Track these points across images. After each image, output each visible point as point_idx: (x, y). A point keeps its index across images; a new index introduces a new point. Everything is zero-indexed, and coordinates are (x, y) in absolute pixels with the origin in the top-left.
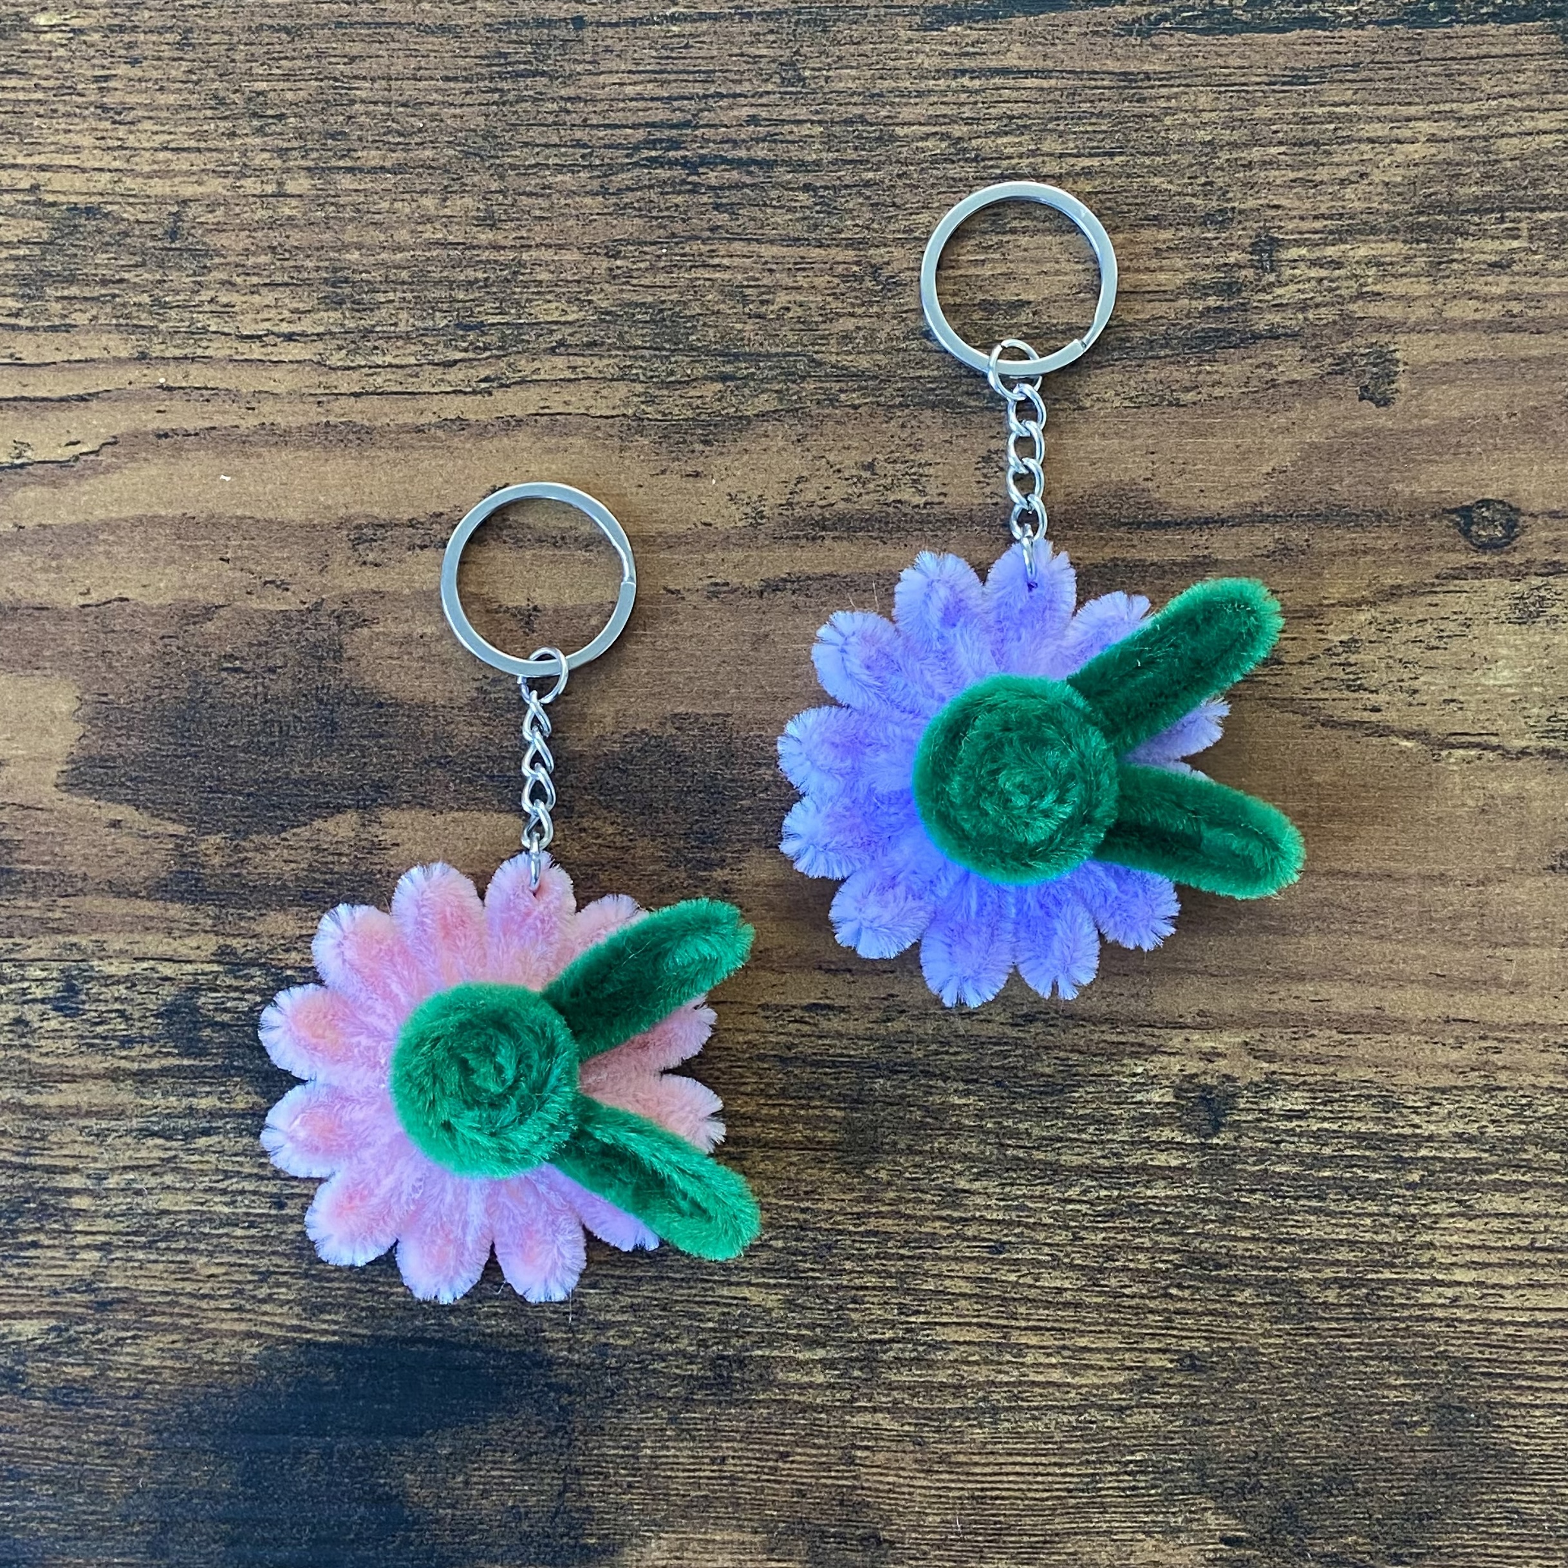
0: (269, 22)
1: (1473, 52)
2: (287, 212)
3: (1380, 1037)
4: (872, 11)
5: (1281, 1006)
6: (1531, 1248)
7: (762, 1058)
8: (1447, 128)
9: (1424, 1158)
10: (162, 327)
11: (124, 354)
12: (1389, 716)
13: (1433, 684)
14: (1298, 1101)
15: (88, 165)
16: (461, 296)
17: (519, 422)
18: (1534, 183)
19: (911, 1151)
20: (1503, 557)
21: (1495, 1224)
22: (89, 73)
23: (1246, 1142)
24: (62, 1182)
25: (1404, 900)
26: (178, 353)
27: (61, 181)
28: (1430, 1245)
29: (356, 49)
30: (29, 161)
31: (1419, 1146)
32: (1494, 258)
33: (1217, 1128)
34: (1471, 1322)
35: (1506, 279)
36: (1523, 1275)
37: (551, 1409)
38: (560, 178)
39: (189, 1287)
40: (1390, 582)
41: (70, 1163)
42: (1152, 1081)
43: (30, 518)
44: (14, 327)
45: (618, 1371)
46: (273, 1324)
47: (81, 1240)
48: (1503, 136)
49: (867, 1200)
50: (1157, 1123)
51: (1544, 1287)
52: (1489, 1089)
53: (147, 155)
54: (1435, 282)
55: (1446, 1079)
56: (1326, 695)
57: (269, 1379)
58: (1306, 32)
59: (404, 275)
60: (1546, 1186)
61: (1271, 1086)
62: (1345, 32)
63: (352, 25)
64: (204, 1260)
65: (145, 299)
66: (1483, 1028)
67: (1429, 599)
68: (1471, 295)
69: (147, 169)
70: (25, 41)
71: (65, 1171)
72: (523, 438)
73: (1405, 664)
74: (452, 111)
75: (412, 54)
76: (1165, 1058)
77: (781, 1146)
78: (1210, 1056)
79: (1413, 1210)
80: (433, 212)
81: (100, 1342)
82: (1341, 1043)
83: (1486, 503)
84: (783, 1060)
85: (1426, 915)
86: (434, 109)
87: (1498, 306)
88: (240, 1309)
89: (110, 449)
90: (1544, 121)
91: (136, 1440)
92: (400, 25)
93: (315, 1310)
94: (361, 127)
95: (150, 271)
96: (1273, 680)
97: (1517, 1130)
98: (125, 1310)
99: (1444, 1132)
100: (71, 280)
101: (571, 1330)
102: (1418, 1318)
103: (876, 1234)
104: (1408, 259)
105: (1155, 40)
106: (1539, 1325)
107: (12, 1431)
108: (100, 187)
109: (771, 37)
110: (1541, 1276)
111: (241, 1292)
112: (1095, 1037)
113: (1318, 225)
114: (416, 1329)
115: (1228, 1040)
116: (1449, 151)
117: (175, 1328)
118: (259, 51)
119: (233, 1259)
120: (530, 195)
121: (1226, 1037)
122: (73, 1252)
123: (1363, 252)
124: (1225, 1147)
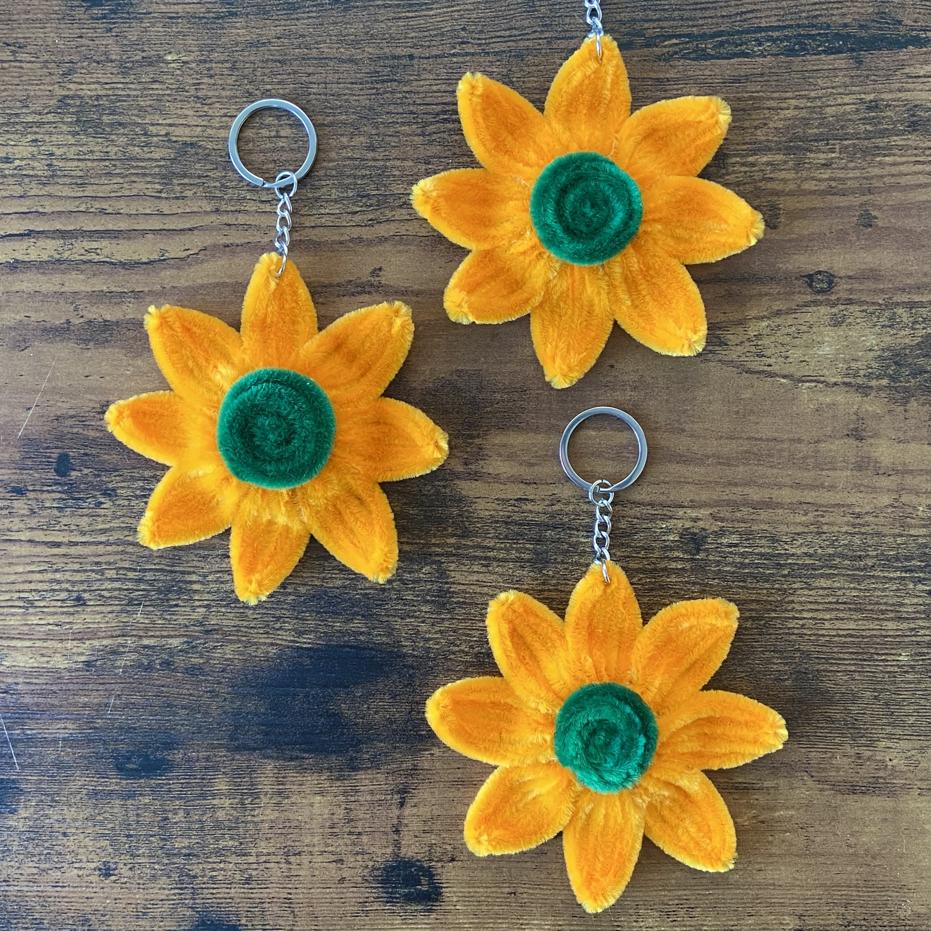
0: (271, 57)
1: (815, 68)
2: (281, 144)
3: (771, 511)
4: (543, 51)
5: (727, 498)
6: (837, 603)
7: (497, 522)
8: (803, 103)
9: (790, 564)
10: (225, 197)
11: (209, 209)
12: (775, 368)
13: (795, 354)
14: (734, 539)
15: (191, 123)
16: (359, 182)
17: (386, 239)
18: (842, 127)
19: (563, 562)
20: (827, 297)
21: (821, 592)
22: (191, 82)
23: (711, 558)
24: (188, 578)
25: (783, 450)
26: (233, 209)
27: (179, 131)
28: (793, 602)
29: (311, 70)
30: (164, 122)
31: (788, 559)
32: (823, 162)
33: (698, 551)
34: (810, 635)
35: (829, 171)
36: (833, 615)
37: (405, 676)
38: (403, 128)
39: (245, 623)
40: (777, 308)
41: (192, 569)
42: (669, 531)
43: (168, 284)
44: (159, 198)
45: (434, 659)
46: (282, 640)
47: (197, 603)
48: (828, 106)
49: (543, 584)
50: (672, 549)
51: (842, 619)
52: (819, 533)
53: (217, 119)
54: (797, 173)
55: (799, 529)
56: (746, 359)
57: (281, 664)
58: (739, 59)
59: (334, 172)
60: (844, 575)
61: (722, 533)
62: (757, 59)
63: (309, 59)
64: (251, 612)
65: (218, 184)
66: (817, 506)
67: (793, 316)
68: (813, 179)
69: (218, 125)
70: (162, 67)
71: (189, 573)
72: (388, 246)
73: (783, 345)
74: (355, 98)
75: (337, 72)
76: (675, 521)
77: (505, 560)
78: (696, 520)
79: (785, 586)
80: (346, 144)
81: (206, 648)
82: (753, 513)
83: (820, 272)
84: (506, 523)
85: (792, 456)
86: (346, 97)
87: (826, 184)
88: (267, 633)
89: (203, 252)
90: (847, 100)
91: (224, 690)
92: (331, 59)
93: (301, 633)
94: (314, 105)
95: (220, 172)
96: (724, 353)
97: (831, 551)
98: (217, 634)
99: (799, 552)
100: (185, 176)
101: (413, 641)
102: (787, 634)
103: (548, 599)
104: (785, 162)
105: (671, 63)
106: (840, 636)
107: (168, 687)
108: (196, 133)
109: (498, 63)
110: (841, 615)
111: (268, 625)
112: (645, 511)
113: (745, 147)
114: (345, 641)
115: (704, 512)
116: (804, 114)
117: (240, 641)
118: (267, 71)
119: (264, 611)
120: (389, 136)
121: (702, 511)
122: (194, 608)
123: (765, 159)
124: (702, 560)
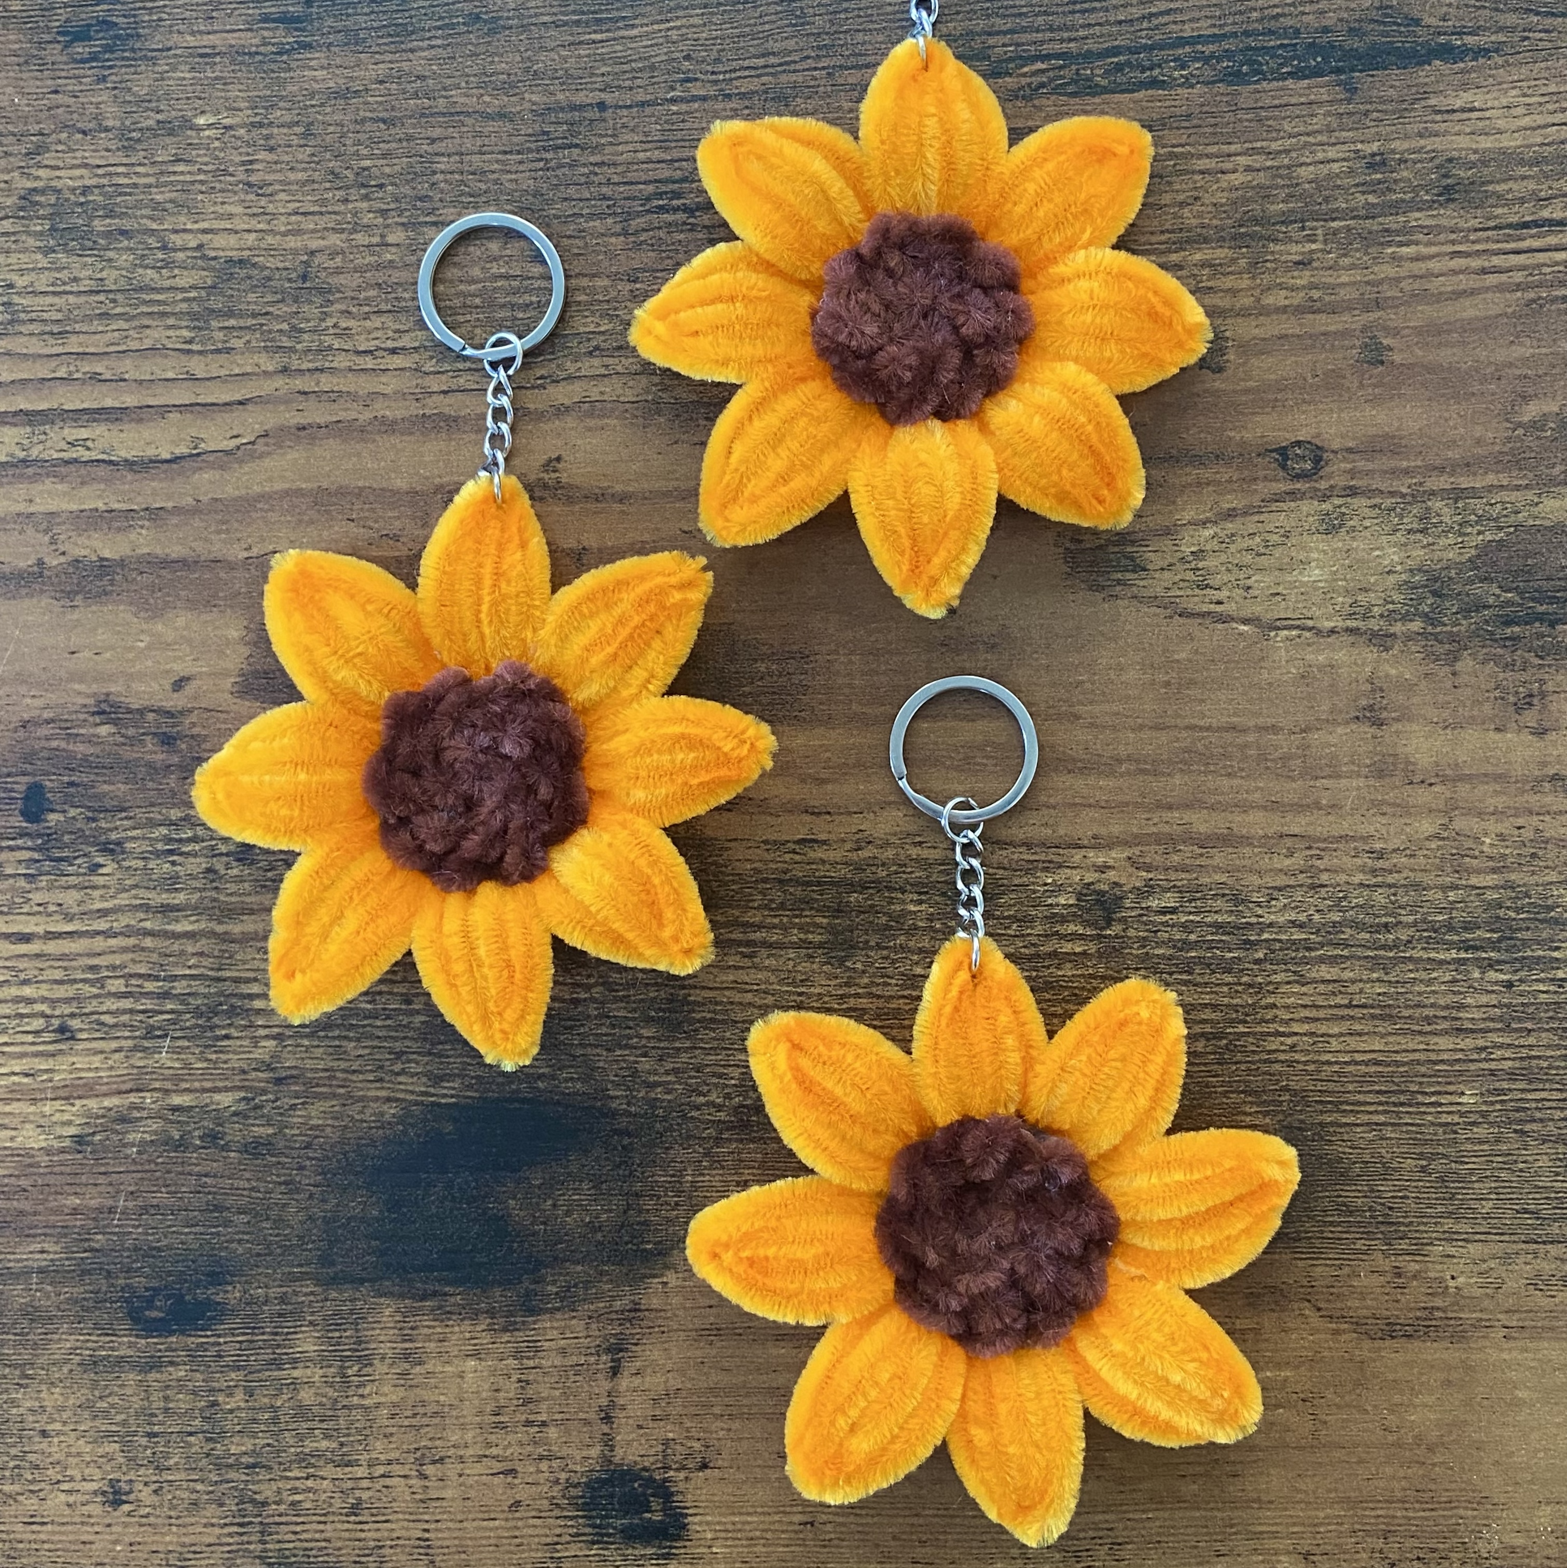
0: (368, 114)
1: (1277, 102)
2: (389, 257)
3: (1230, 850)
4: (821, 89)
5: (1155, 830)
6: (1350, 1006)
7: (765, 881)
8: (1258, 161)
9: (1267, 941)
10: (299, 347)
11: (271, 368)
12: (1228, 608)
13: (1261, 582)
14: (1169, 899)
15: (238, 228)
16: (521, 315)
17: (567, 408)
18: (1326, 200)
19: (879, 946)
20: (1313, 484)
21: (1322, 988)
22: (238, 159)
23: (1131, 933)
24: (245, 989)
25: (1246, 746)
26: (311, 365)
27: (220, 241)
28: (1274, 1006)
29: (437, 132)
30: (196, 226)
31: (1262, 931)
32: (1298, 258)
33: (1109, 923)
34: (1306, 1063)
35: (1308, 273)
36: (1344, 1027)
37: (615, 1148)
38: (591, 224)
39: (343, 1065)
40: (1227, 506)
41: (251, 975)
42: (1059, 889)
43: (205, 494)
44: (189, 351)
45: (665, 1119)
46: (406, 1091)
47: (262, 1032)
48: (1301, 165)
49: (847, 984)
50: (1064, 920)
51: (1360, 1035)
52: (1313, 887)
53: (283, 218)
54: (1254, 278)
55: (1281, 881)
56: (1179, 593)
57: (405, 1132)
58: (1150, 92)
59: (478, 301)
60: (1360, 958)
61: (1149, 889)
62: (1180, 91)
63: (432, 115)
64: (353, 1044)
65: (285, 326)
66: (1309, 841)
67: (1256, 518)
68: (1281, 286)
69: (283, 229)
70: (190, 137)
71: (248, 981)
72: (570, 421)
73: (1240, 567)
74: (509, 176)
75: (479, 135)
76: (1068, 871)
77: (781, 946)
78: (1103, 869)
79: (1260, 979)
80: (497, 253)
81: (278, 1108)
82: (1201, 855)
83: (1299, 443)
84: (781, 881)
85: (1263, 757)
86: (496, 176)
87: (1302, 294)
88: (381, 1080)
89: (262, 440)
90: (1332, 153)
91: (307, 1179)
92: (468, 114)
93: (437, 1080)
94: (442, 191)
95: (288, 305)
96: (1142, 583)
97: (1336, 917)
98: (296, 1083)
99: (1281, 920)
100: (230, 314)
101: (628, 1089)
102: (1265, 1061)
103: (854, 1010)
104: (1234, 261)
105: (1036, 102)
106: (1357, 1063)
107: (215, 1176)
108: (249, 243)
109: (746, 112)
110: (1357, 1027)
111: (381, 1067)
112: (1015, 857)
113: (1163, 238)
114: (513, 1092)
115: (1117, 855)
116: (1261, 178)
117: (334, 1095)
118: (363, 137)
119: (375, 1043)
120: (570, 237)
121: (1113, 854)
122: (255, 1041)
123: (1198, 256)
124: (1116, 936)
